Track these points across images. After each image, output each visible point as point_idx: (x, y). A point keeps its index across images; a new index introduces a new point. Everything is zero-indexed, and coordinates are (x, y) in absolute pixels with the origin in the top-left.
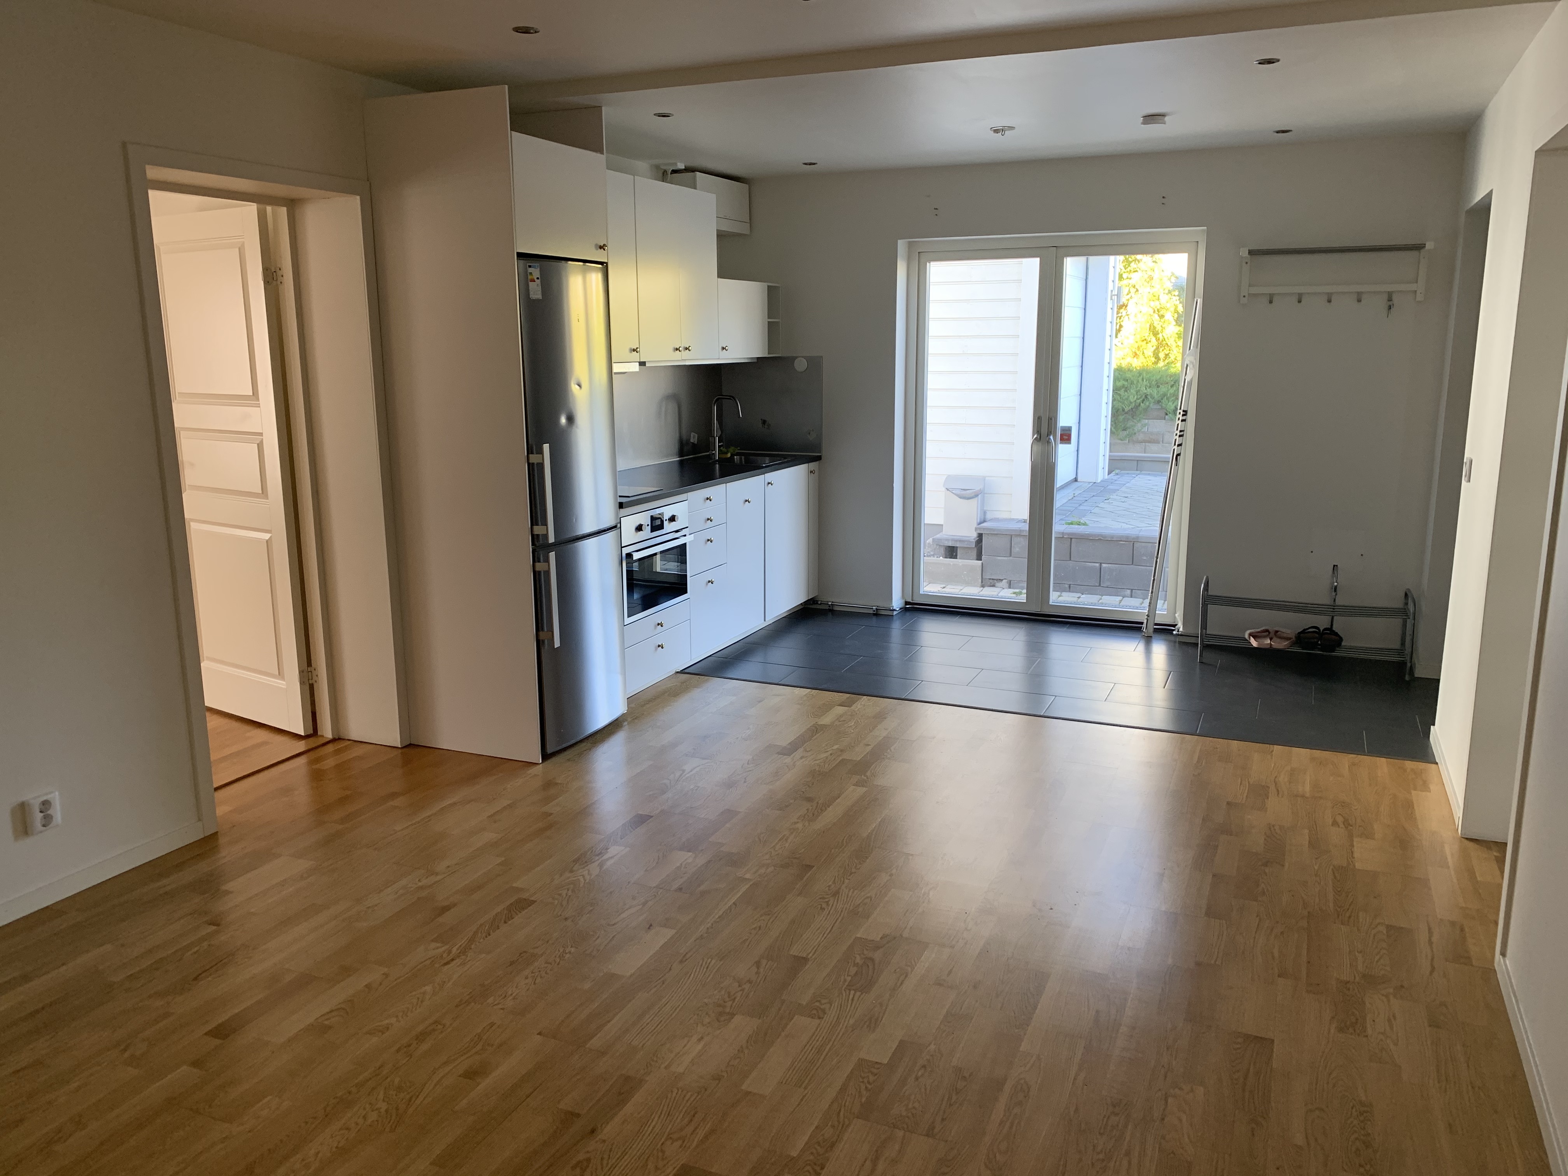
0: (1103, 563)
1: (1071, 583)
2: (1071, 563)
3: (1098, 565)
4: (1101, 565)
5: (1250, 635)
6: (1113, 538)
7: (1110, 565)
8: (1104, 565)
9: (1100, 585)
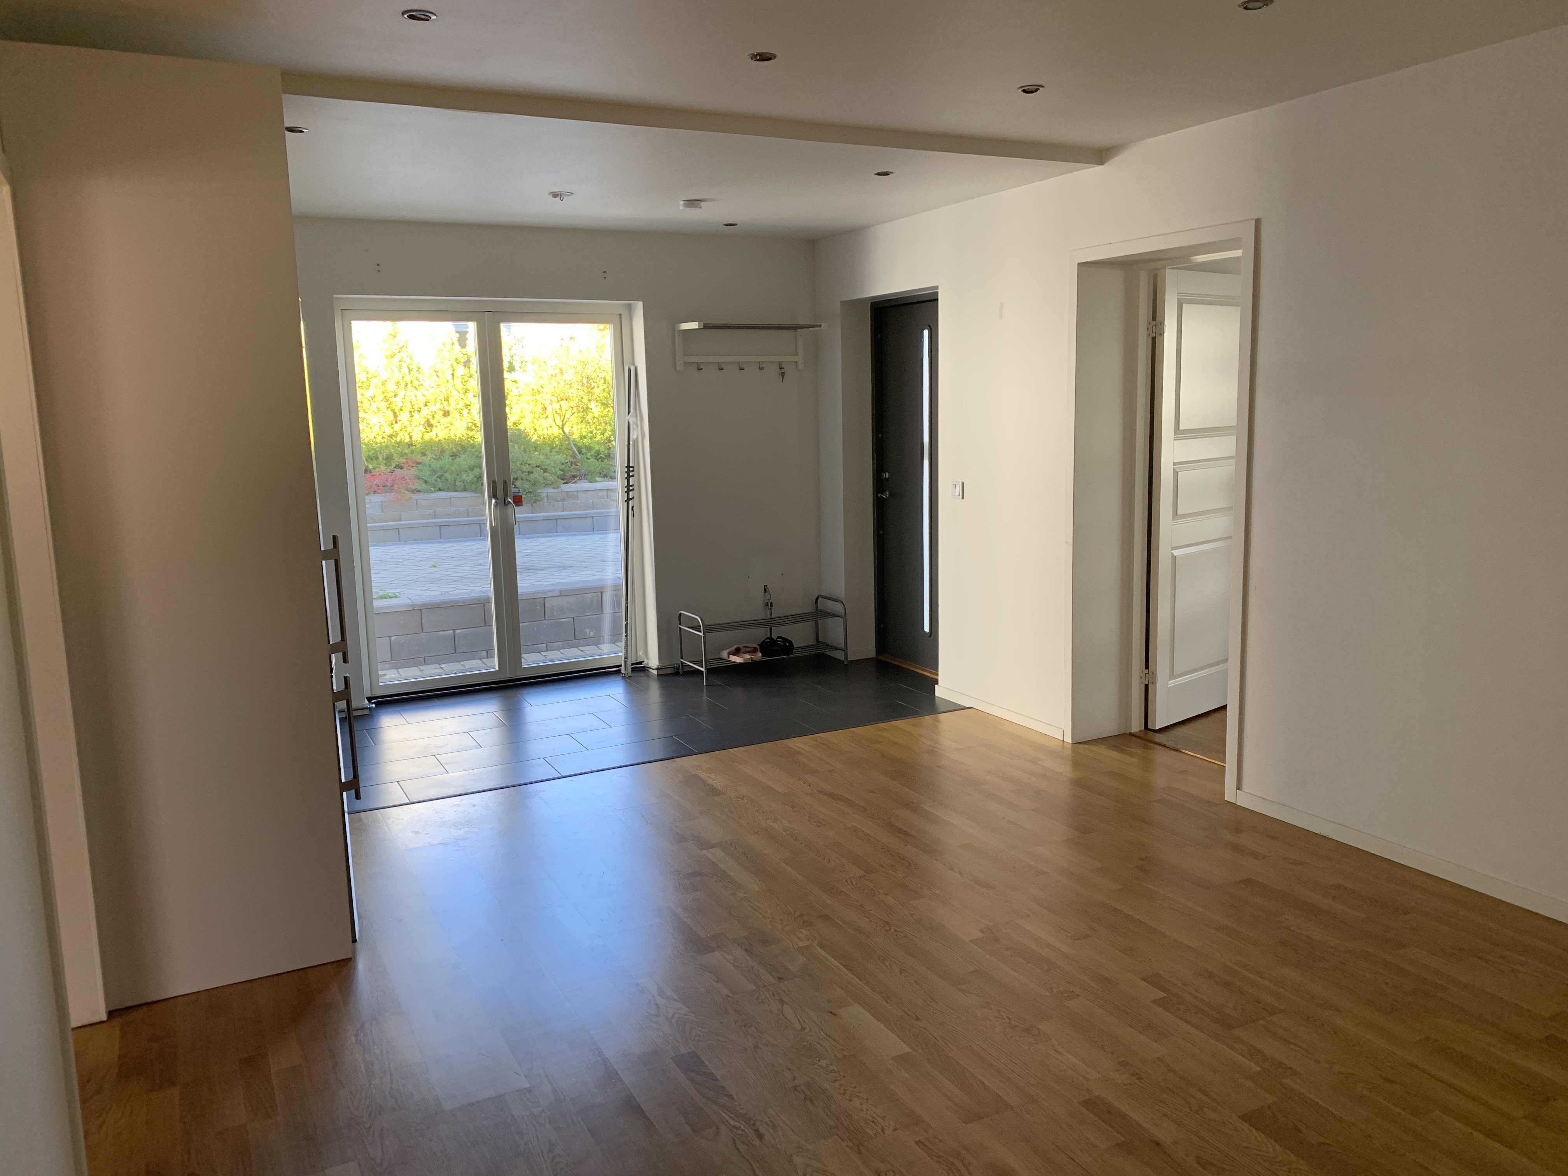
0: (457, 629)
1: (426, 655)
2: (423, 635)
3: (451, 632)
4: (454, 632)
5: (729, 654)
6: (465, 603)
7: (464, 630)
8: (458, 631)
9: (455, 653)
